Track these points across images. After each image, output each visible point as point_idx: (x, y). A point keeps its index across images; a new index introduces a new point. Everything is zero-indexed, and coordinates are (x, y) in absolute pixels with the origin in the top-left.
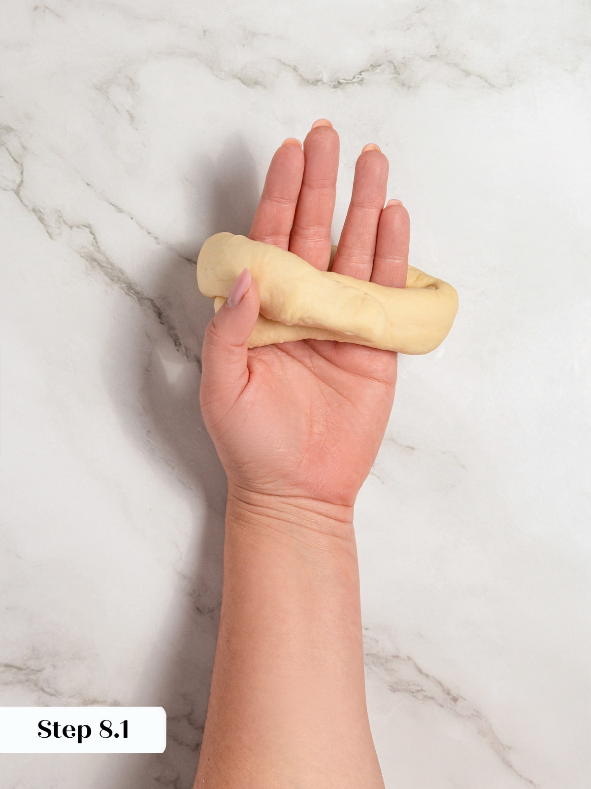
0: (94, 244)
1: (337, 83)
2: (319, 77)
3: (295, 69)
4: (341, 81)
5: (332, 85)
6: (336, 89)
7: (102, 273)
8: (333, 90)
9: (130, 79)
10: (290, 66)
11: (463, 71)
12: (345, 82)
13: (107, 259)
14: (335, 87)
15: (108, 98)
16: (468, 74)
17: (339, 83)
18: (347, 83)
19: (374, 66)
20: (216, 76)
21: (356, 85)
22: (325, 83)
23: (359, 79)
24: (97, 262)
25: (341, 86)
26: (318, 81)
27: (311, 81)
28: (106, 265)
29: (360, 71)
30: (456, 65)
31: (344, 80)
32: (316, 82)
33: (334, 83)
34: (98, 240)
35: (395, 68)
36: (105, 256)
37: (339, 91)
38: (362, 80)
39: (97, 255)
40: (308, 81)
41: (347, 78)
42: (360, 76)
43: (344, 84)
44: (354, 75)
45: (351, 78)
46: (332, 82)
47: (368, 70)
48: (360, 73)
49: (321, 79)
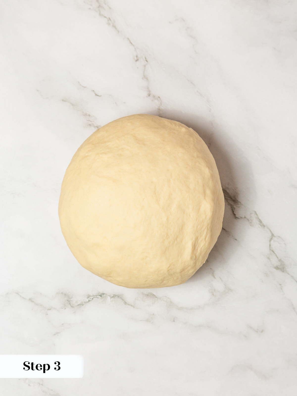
0: (233, 209)
1: (102, 296)
2: (112, 299)
3: (126, 303)
4: (100, 297)
5: (105, 295)
6: (103, 293)
7: (230, 194)
8: (105, 292)
9: (213, 295)
10: (129, 305)
11: (33, 302)
12: (97, 297)
13: (227, 202)
14: (103, 294)
15: (225, 285)
16: (31, 300)
17: (101, 296)
18: (97, 296)
19: (82, 304)
20: (168, 298)
21: (91, 295)
22: (109, 296)
23: (90, 298)
24: (232, 199)
25: (100, 294)
26: (113, 297)
27: (117, 297)
28: (228, 198)
29: (89, 302)
30: (37, 304)
31: (98, 298)
32: (114, 296)
33: (104, 296)
34: (231, 211)
35: (70, 303)
36: (228, 203)
37: (101, 292)
38: (88, 297)
39: (232, 203)
40: (118, 297)
41: (97, 299)
42: (89, 299)
43: (98, 295)
44: (93, 300)
45: (94, 299)
46: (105, 297)
47: (85, 303)
48: (89, 301)
49: (111, 298)
